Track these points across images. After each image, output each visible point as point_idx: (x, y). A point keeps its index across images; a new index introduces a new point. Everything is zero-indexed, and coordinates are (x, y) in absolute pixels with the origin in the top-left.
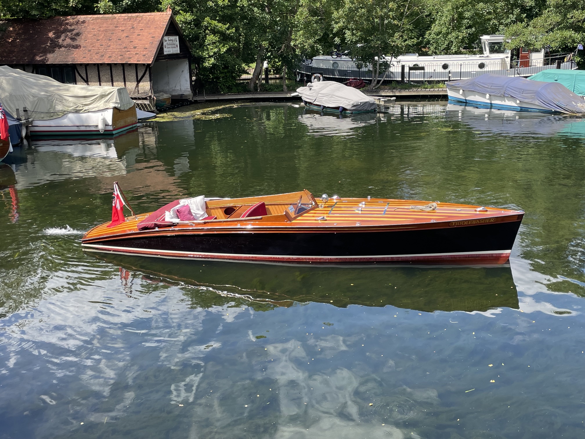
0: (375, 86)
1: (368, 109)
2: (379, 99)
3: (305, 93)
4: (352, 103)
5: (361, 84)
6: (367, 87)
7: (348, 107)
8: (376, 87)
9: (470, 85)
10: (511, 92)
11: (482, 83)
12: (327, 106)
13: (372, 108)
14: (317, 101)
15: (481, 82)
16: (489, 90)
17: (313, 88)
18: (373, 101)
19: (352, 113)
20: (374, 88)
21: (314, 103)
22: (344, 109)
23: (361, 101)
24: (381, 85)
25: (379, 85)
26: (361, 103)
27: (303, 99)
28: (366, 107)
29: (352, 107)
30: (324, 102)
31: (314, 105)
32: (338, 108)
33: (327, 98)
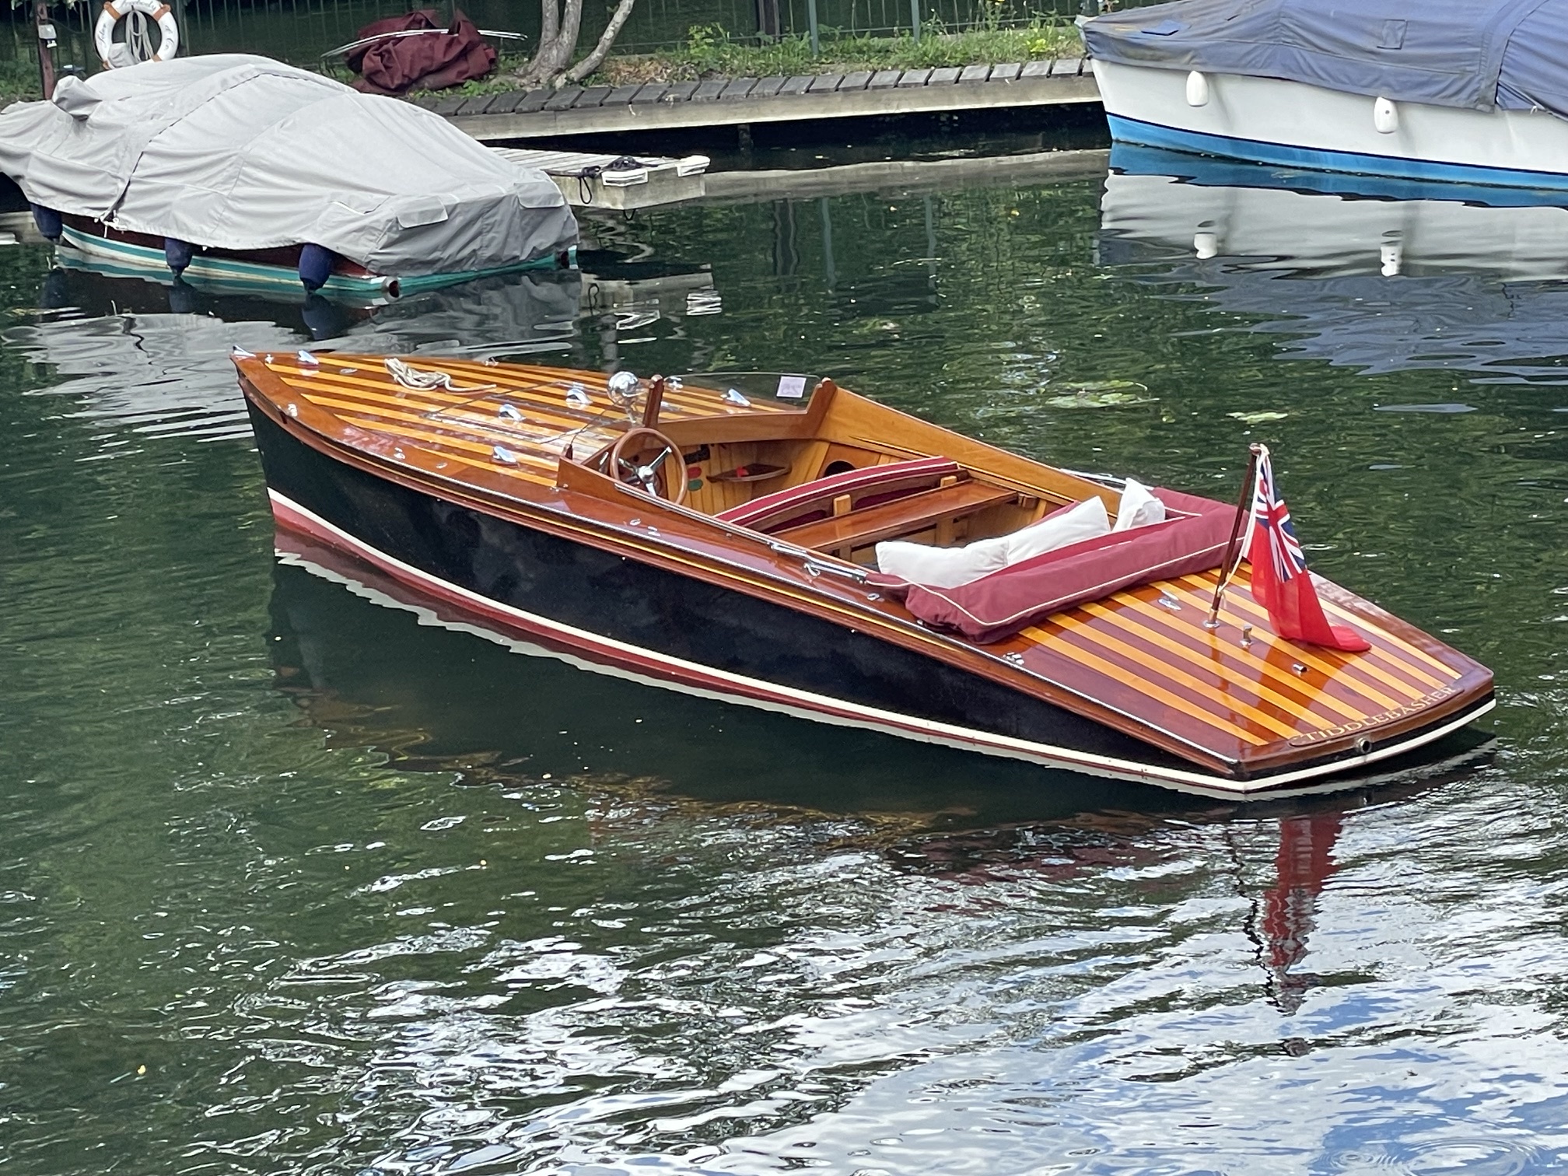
0: (569, 66)
1: (508, 253)
2: (590, 174)
3: (41, 152)
4: (387, 212)
5: (464, 54)
6: (510, 71)
7: (358, 249)
8: (575, 74)
9: (1252, 34)
10: (1543, 76)
11: (1336, 21)
12: (206, 243)
13: (543, 239)
14: (132, 211)
15: (1324, 17)
16: (1386, 66)
17: (95, 115)
18: (542, 192)
19: (393, 289)
20: (560, 82)
21: (115, 224)
22: (334, 262)
23: (456, 198)
24: (619, 46)
25: (597, 54)
26: (452, 210)
27: (34, 193)
28: (497, 235)
29: (391, 244)
30: (181, 216)
31: (114, 234)
32: (286, 255)
33: (204, 189)
